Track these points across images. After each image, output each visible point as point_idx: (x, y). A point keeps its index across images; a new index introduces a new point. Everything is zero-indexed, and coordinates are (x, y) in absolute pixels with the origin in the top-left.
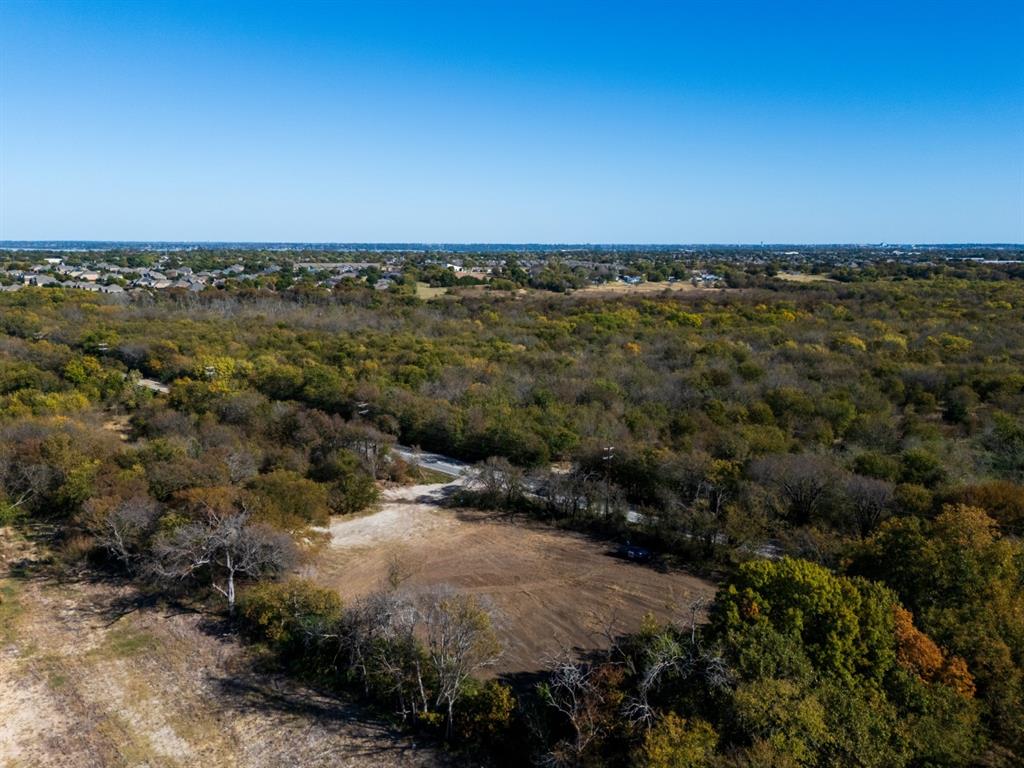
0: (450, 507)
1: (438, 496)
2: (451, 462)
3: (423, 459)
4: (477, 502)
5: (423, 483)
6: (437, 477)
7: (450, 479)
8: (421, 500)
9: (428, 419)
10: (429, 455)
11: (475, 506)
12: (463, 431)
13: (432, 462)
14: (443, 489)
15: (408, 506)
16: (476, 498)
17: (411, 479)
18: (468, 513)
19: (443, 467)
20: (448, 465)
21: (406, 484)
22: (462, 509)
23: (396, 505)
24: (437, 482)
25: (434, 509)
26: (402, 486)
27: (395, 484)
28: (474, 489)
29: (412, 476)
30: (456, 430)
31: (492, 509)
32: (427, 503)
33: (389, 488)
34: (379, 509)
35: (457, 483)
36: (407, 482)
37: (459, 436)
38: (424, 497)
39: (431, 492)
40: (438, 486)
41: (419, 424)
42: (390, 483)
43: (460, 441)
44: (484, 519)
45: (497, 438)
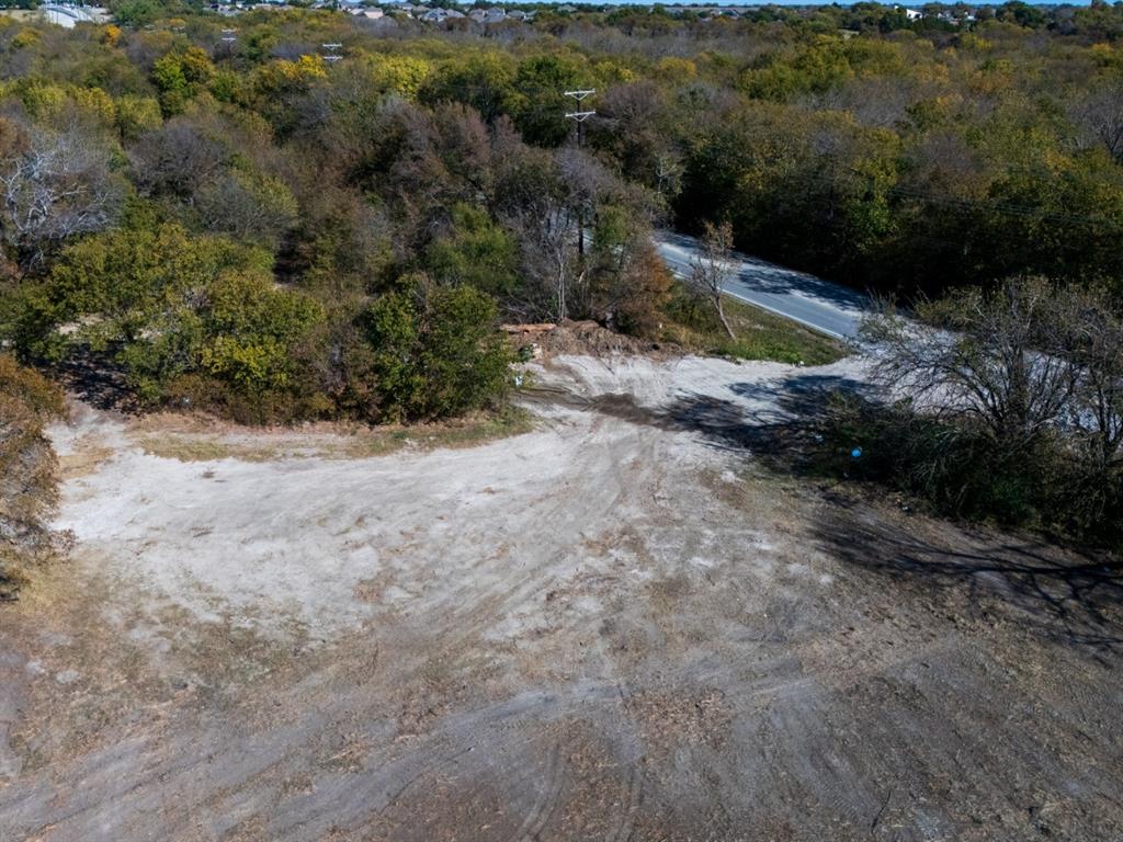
0: (802, 470)
1: (762, 411)
2: (839, 299)
3: (744, 278)
4: (929, 470)
5: (720, 353)
6: (776, 340)
7: (825, 351)
8: (691, 415)
9: (787, 166)
10: (768, 270)
11: (917, 488)
12: (894, 200)
13: (775, 290)
14: (789, 384)
15: (630, 429)
16: (925, 453)
17: (683, 333)
18: (881, 515)
19: (809, 308)
20: (827, 305)
21: (661, 346)
22: (856, 492)
23: (587, 417)
24: (774, 355)
25: (727, 462)
26: (643, 350)
27: (622, 339)
28: (922, 404)
29: (691, 322)
30: (868, 197)
31: (1008, 523)
32: (708, 431)
33: (598, 351)
34: (515, 424)
35: (850, 369)
36: (669, 339)
37: (879, 214)
38: (707, 403)
39: (741, 389)
40: (769, 372)
41: (754, 179)
42: (604, 334)
43: (882, 235)
44: (964, 572)
45: (1033, 221)
